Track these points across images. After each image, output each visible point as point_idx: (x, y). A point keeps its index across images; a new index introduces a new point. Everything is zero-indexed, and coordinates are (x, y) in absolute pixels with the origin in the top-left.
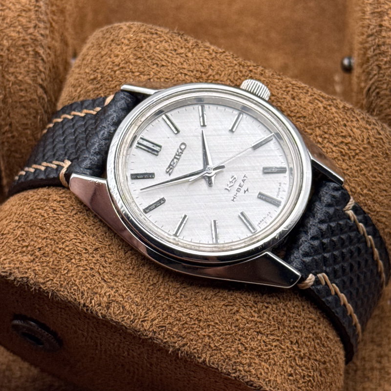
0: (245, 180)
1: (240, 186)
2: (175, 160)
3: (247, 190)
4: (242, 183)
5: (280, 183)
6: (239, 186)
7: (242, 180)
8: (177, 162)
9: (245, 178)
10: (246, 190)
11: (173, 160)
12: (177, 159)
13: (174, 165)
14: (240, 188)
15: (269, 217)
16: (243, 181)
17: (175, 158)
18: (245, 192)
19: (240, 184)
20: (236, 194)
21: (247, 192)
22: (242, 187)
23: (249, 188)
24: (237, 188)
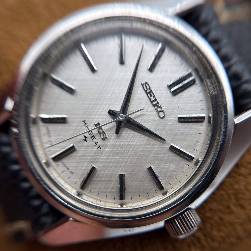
0: (96, 144)
1: (92, 137)
2: (153, 99)
3: (85, 140)
4: (95, 140)
5: (73, 173)
6: (94, 136)
7: (97, 142)
8: (150, 99)
9: (98, 146)
10: (86, 138)
11: (154, 97)
12: (154, 101)
14: (92, 135)
17: (156, 100)
18: (85, 137)
19: (95, 139)
20: (88, 128)
21: (84, 138)
22: (91, 137)
23: (86, 142)
24: (93, 133)
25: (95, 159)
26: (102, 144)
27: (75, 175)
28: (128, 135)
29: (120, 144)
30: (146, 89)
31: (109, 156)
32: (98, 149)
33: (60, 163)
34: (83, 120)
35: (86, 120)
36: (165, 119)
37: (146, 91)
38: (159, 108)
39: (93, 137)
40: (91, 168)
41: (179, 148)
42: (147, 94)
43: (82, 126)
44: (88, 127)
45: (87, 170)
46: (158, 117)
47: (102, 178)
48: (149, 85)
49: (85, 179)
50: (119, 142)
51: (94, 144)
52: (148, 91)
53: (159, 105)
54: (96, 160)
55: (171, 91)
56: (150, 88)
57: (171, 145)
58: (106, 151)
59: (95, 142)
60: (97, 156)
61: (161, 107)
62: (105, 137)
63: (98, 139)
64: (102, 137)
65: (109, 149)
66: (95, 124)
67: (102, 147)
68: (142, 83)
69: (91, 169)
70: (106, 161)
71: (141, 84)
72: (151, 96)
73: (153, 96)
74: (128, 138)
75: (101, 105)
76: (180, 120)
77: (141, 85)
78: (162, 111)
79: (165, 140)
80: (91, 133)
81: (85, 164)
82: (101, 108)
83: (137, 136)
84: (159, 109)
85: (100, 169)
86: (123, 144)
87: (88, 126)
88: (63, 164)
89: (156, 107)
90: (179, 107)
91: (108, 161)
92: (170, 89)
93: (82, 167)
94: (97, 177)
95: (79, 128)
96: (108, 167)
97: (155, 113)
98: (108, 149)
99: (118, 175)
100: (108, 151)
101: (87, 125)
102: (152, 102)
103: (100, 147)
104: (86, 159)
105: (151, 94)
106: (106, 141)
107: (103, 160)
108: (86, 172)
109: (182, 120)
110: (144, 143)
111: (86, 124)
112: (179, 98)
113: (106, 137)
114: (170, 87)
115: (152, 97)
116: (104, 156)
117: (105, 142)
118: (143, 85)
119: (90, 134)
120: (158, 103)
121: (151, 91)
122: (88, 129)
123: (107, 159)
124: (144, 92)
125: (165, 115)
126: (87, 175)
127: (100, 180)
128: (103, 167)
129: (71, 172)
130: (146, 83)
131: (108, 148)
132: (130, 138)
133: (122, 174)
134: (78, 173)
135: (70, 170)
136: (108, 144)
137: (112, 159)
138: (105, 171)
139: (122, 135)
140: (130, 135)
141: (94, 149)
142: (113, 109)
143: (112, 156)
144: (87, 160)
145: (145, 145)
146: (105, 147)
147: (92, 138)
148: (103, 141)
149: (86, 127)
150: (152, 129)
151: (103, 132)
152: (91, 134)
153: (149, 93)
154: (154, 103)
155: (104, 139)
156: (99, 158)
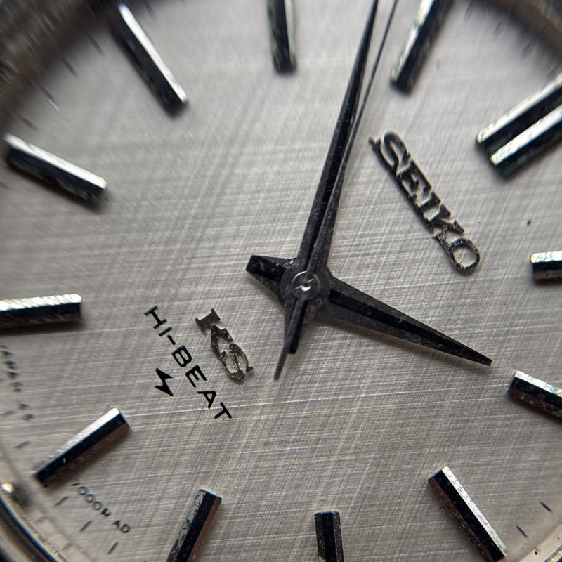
0: (211, 401)
1: (192, 371)
3: (165, 389)
4: (202, 386)
5: (126, 529)
6: (197, 368)
7: (214, 393)
8: (411, 201)
9: (216, 407)
10: (168, 381)
12: (427, 206)
13: (407, 186)
14: (190, 366)
15: (14, 407)
16: (210, 396)
17: (434, 201)
18: (163, 376)
19: (205, 379)
20: (170, 337)
21: (159, 382)
22: (187, 374)
23: (169, 397)
24: (193, 355)
25: (213, 462)
26: (232, 399)
27: (135, 535)
28: (337, 354)
29: (305, 394)
30: (391, 163)
31: (267, 444)
32: (220, 419)
33: (69, 491)
34: (151, 306)
35: (159, 305)
36: (480, 275)
37: (392, 171)
38: (449, 234)
39: (196, 373)
40: (200, 499)
41: (548, 388)
42: (398, 181)
43: (144, 333)
44: (170, 333)
45: (185, 510)
46: (450, 270)
47: (245, 535)
48: (401, 145)
49: (180, 545)
50: (302, 386)
51: (200, 401)
52: (400, 170)
53: (452, 222)
54: (216, 468)
55: (491, 164)
56: (406, 156)
57: (516, 379)
58: (252, 425)
59: (205, 393)
60: (220, 447)
61: (457, 230)
62: (243, 369)
63: (216, 380)
64: (233, 371)
65: (263, 417)
66: (197, 320)
67: (236, 409)
68: (376, 139)
69: (201, 506)
70: (256, 467)
71: (371, 142)
72: (414, 186)
73: (421, 187)
74: (338, 364)
75: (217, 238)
76: (543, 275)
77: (370, 148)
78: (465, 244)
79: (488, 361)
80: (187, 358)
81: (174, 487)
82: (218, 252)
83: (374, 351)
84: (452, 239)
85: (236, 501)
86: (317, 392)
87: (170, 329)
88: (84, 493)
89: (437, 232)
90: (529, 223)
91: (265, 464)
92: (488, 156)
93: (160, 499)
94: (226, 536)
95: (134, 341)
96: (267, 488)
97: (437, 253)
98: (261, 414)
99: (310, 520)
100: (260, 426)
101: (164, 327)
102: (419, 212)
103: (225, 411)
104: (176, 465)
105: (415, 179)
106: (251, 383)
107: (244, 464)
108: (182, 518)
109: (551, 274)
110: (404, 380)
111: (160, 323)
112: (528, 186)
113: (249, 369)
114: (487, 146)
115: (419, 193)
116: (245, 448)
117: (246, 389)
118: (376, 147)
119: (182, 362)
120: (445, 213)
121: (414, 168)
122: (174, 343)
123: (259, 460)
124: (384, 175)
125: (478, 260)
126: (186, 532)
127: (241, 546)
128: (245, 492)
129: (117, 523)
130: (390, 138)
131: (259, 411)
132: (345, 365)
133: (330, 515)
134: (148, 526)
135: (112, 518)
136: (258, 397)
137: (281, 454)
138: (258, 507)
139: (311, 356)
140: (344, 350)
141: (204, 422)
142: (268, 252)
143: (281, 442)
144: (180, 470)
145: (409, 386)
146: (247, 408)
147: (191, 376)
148: (236, 386)
149: (161, 335)
150: (430, 320)
151: (236, 350)
152: (186, 362)
153: (406, 175)
154: (431, 215)
155: (238, 378)
156: (226, 458)
